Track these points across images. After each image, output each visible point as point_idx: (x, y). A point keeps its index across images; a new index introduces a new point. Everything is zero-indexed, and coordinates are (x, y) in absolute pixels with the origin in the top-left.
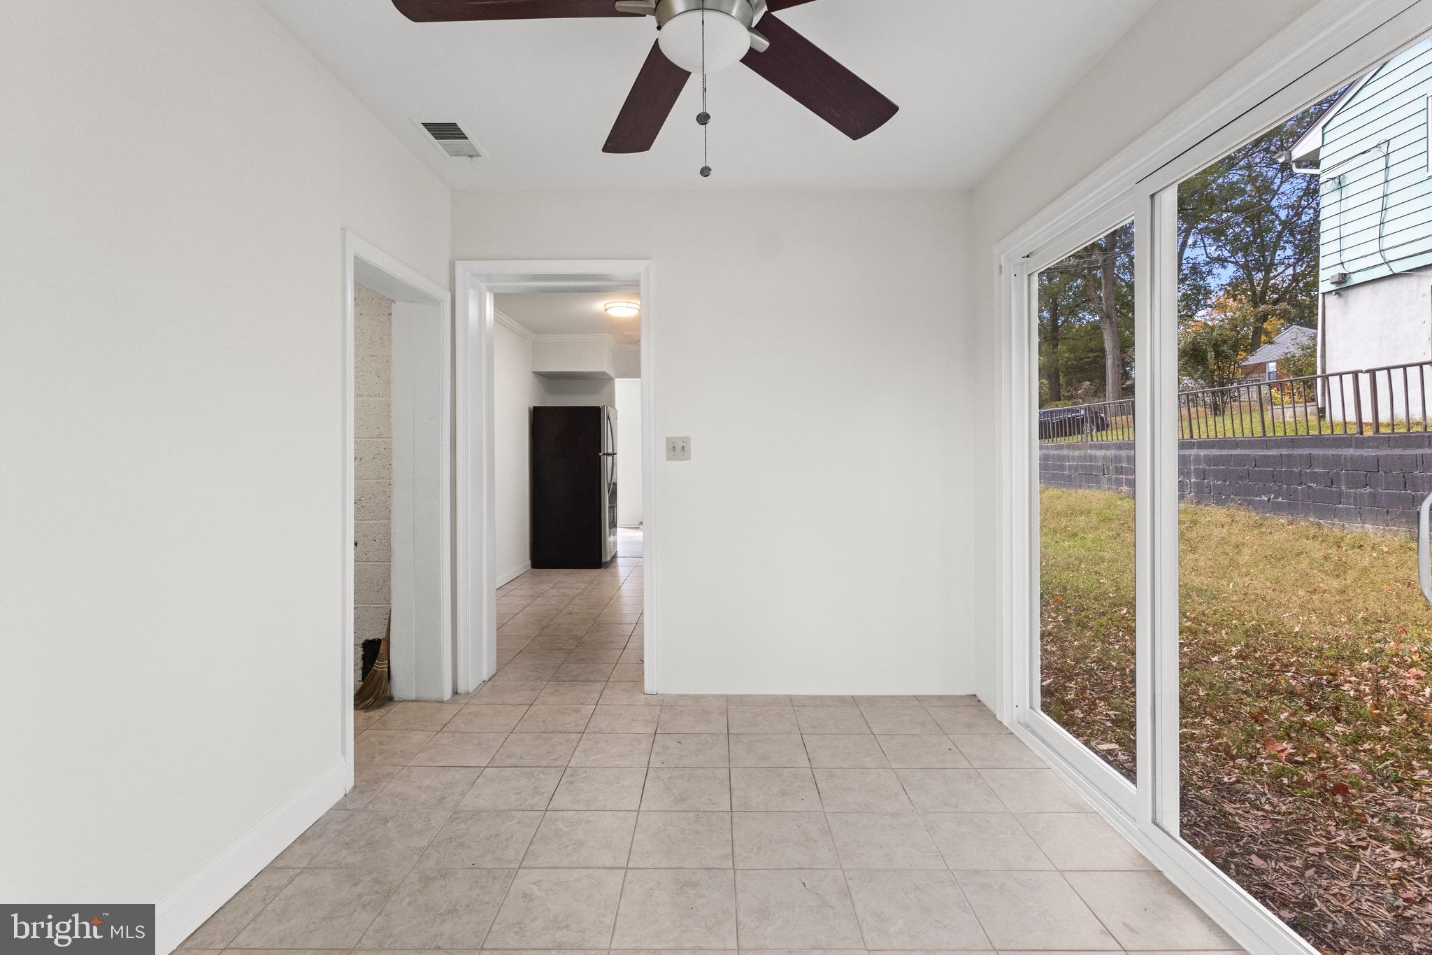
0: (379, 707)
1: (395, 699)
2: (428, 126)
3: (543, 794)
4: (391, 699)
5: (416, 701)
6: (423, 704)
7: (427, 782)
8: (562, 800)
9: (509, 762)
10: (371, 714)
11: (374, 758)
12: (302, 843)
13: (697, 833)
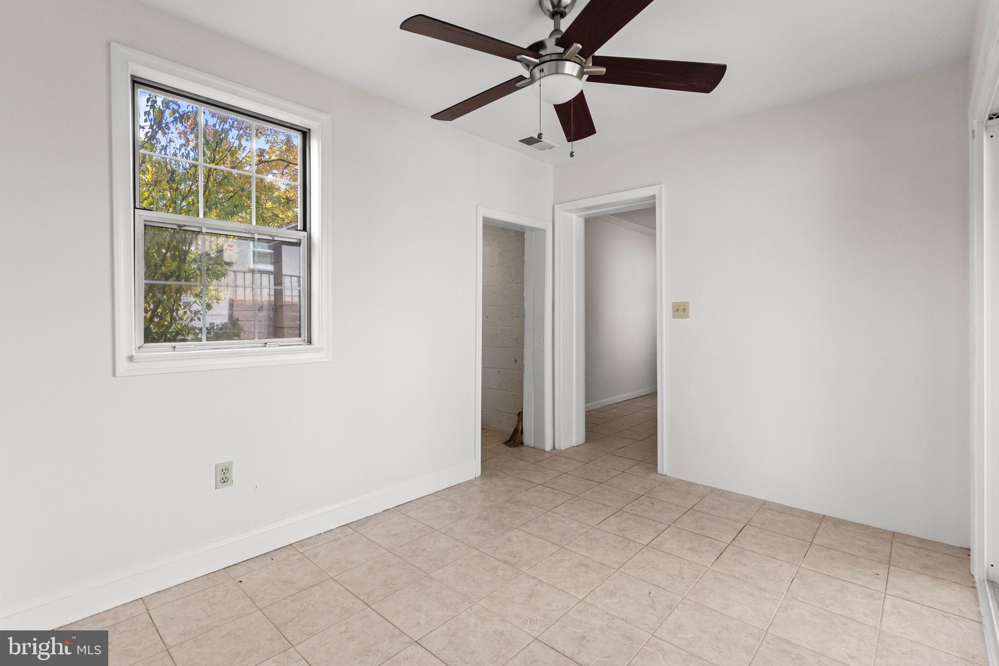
0: (515, 446)
1: (525, 445)
2: (522, 141)
3: (554, 503)
4: (522, 444)
5: (534, 448)
6: (536, 450)
7: (509, 483)
8: (561, 509)
9: (552, 486)
10: (510, 448)
11: (497, 467)
12: (449, 490)
13: (615, 547)
